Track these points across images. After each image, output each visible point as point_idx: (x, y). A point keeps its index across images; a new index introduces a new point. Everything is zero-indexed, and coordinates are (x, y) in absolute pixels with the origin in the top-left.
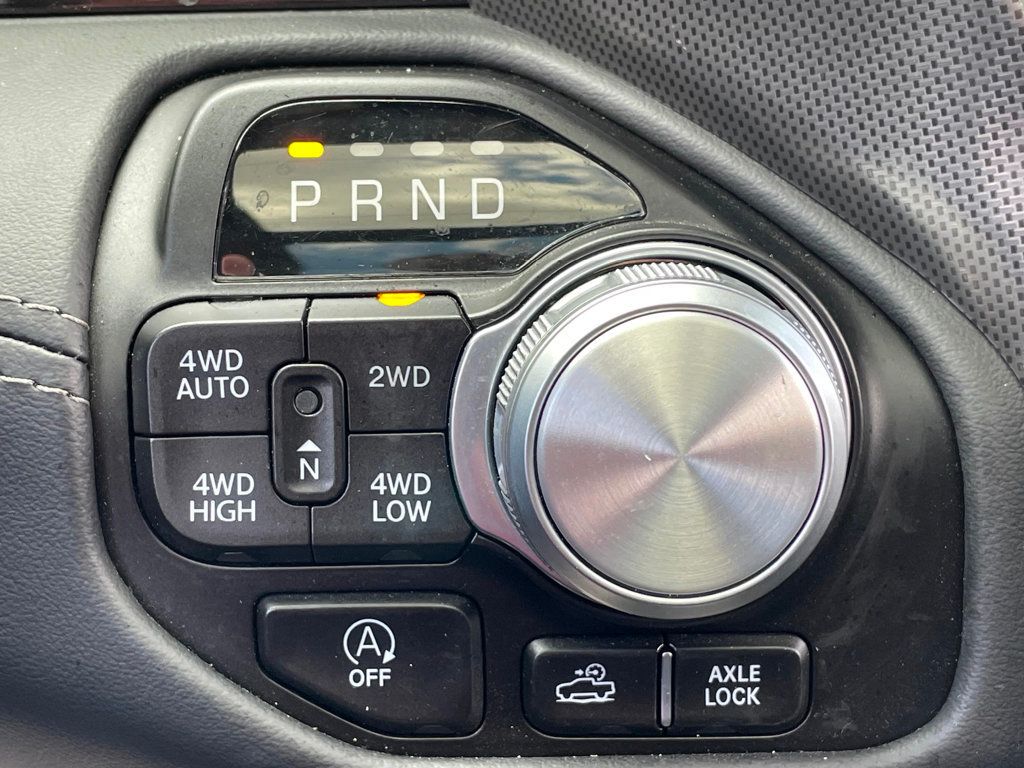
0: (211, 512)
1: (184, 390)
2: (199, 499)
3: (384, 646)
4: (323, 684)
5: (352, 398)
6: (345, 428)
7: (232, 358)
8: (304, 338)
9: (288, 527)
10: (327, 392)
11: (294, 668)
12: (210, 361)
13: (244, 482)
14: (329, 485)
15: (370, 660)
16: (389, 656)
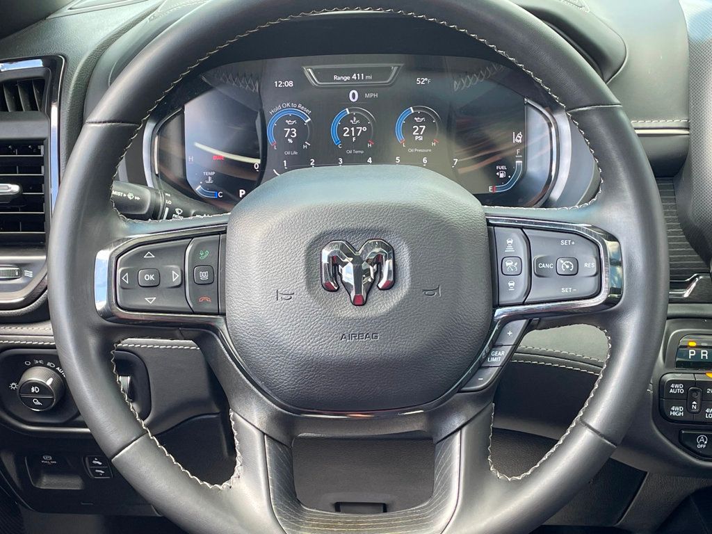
0: (675, 414)
1: (671, 391)
2: (672, 411)
3: (705, 440)
4: (693, 447)
5: (704, 393)
6: (702, 400)
7: (681, 386)
8: (695, 383)
9: (689, 418)
10: (699, 393)
11: (687, 443)
12: (677, 386)
13: (681, 408)
14: (698, 410)
15: (702, 443)
16: (706, 442)
